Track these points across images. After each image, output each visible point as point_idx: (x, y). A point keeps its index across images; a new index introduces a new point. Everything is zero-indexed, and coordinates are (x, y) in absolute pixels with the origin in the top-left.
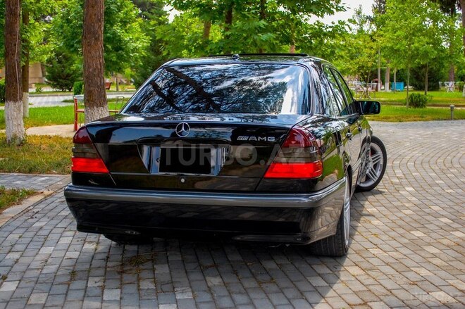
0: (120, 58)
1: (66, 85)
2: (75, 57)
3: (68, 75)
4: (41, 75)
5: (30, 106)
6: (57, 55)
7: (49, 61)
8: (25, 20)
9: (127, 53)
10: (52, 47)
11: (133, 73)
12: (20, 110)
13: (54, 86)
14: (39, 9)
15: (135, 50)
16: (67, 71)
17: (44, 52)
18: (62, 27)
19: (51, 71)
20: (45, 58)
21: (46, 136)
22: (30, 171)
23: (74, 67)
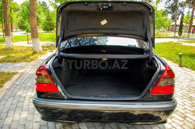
0: (38, 22)
1: (24, 29)
2: (26, 21)
3: (24, 26)
4: (17, 26)
5: (14, 35)
6: (21, 21)
7: (19, 23)
8: (11, 11)
9: (40, 20)
10: (19, 19)
11: (42, 26)
12: (10, 39)
13: (21, 29)
14: (15, 7)
15: (42, 20)
16: (24, 25)
17: (17, 20)
18: (22, 13)
19: (20, 25)
20: (18, 22)
21: (19, 46)
22: (14, 62)
23: (26, 24)
